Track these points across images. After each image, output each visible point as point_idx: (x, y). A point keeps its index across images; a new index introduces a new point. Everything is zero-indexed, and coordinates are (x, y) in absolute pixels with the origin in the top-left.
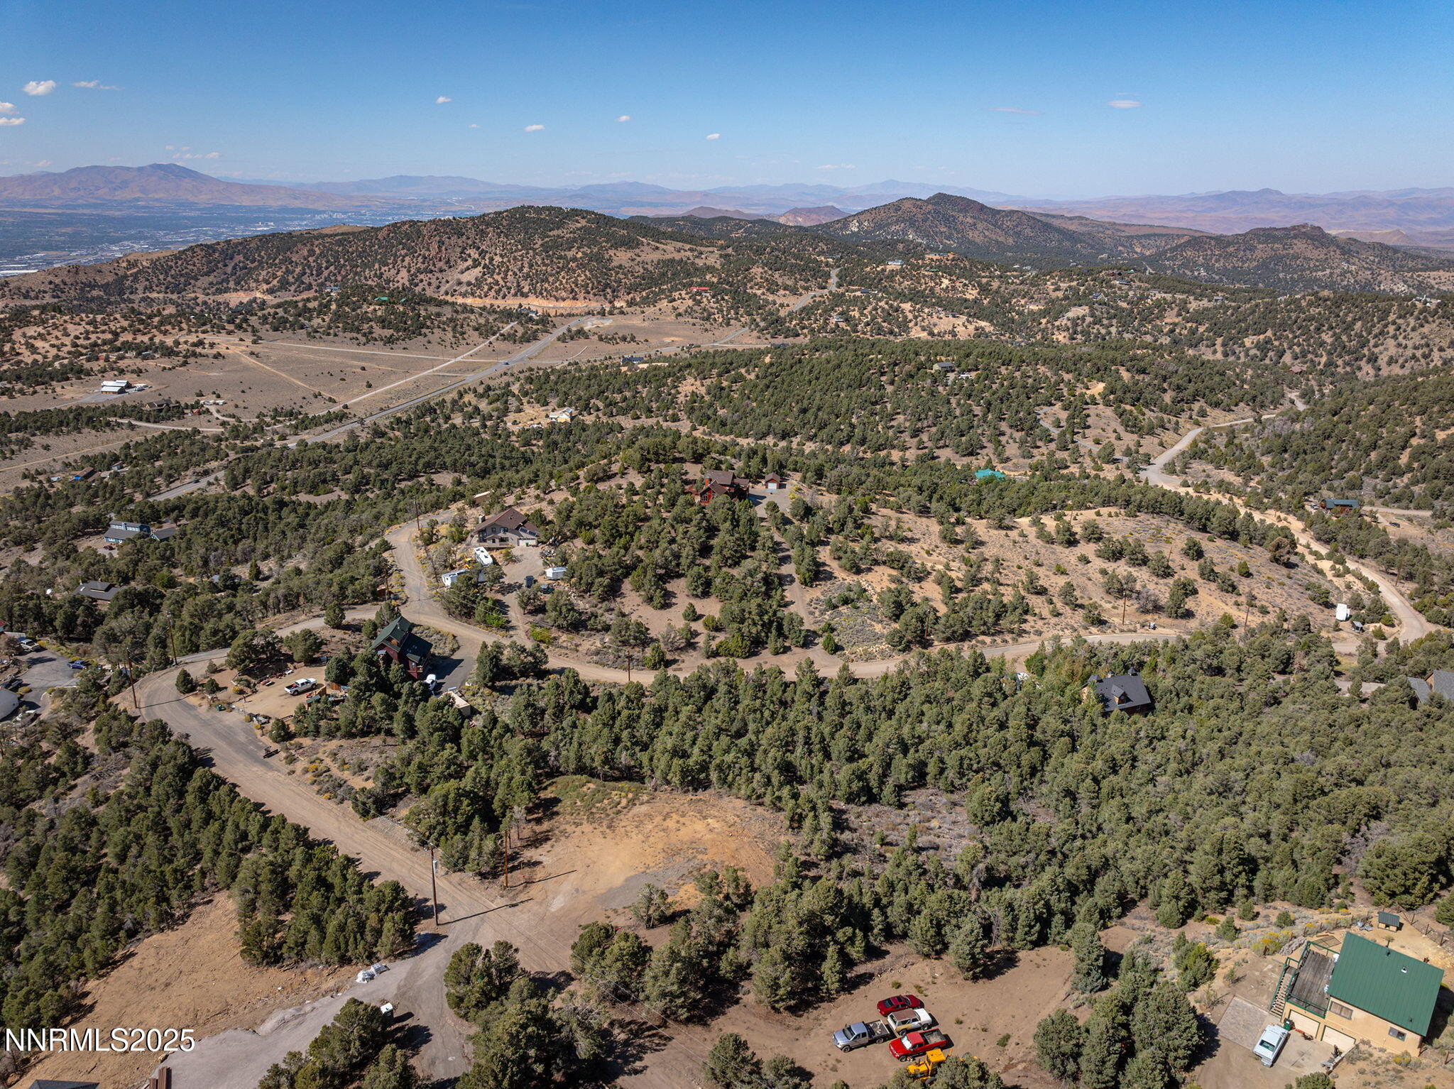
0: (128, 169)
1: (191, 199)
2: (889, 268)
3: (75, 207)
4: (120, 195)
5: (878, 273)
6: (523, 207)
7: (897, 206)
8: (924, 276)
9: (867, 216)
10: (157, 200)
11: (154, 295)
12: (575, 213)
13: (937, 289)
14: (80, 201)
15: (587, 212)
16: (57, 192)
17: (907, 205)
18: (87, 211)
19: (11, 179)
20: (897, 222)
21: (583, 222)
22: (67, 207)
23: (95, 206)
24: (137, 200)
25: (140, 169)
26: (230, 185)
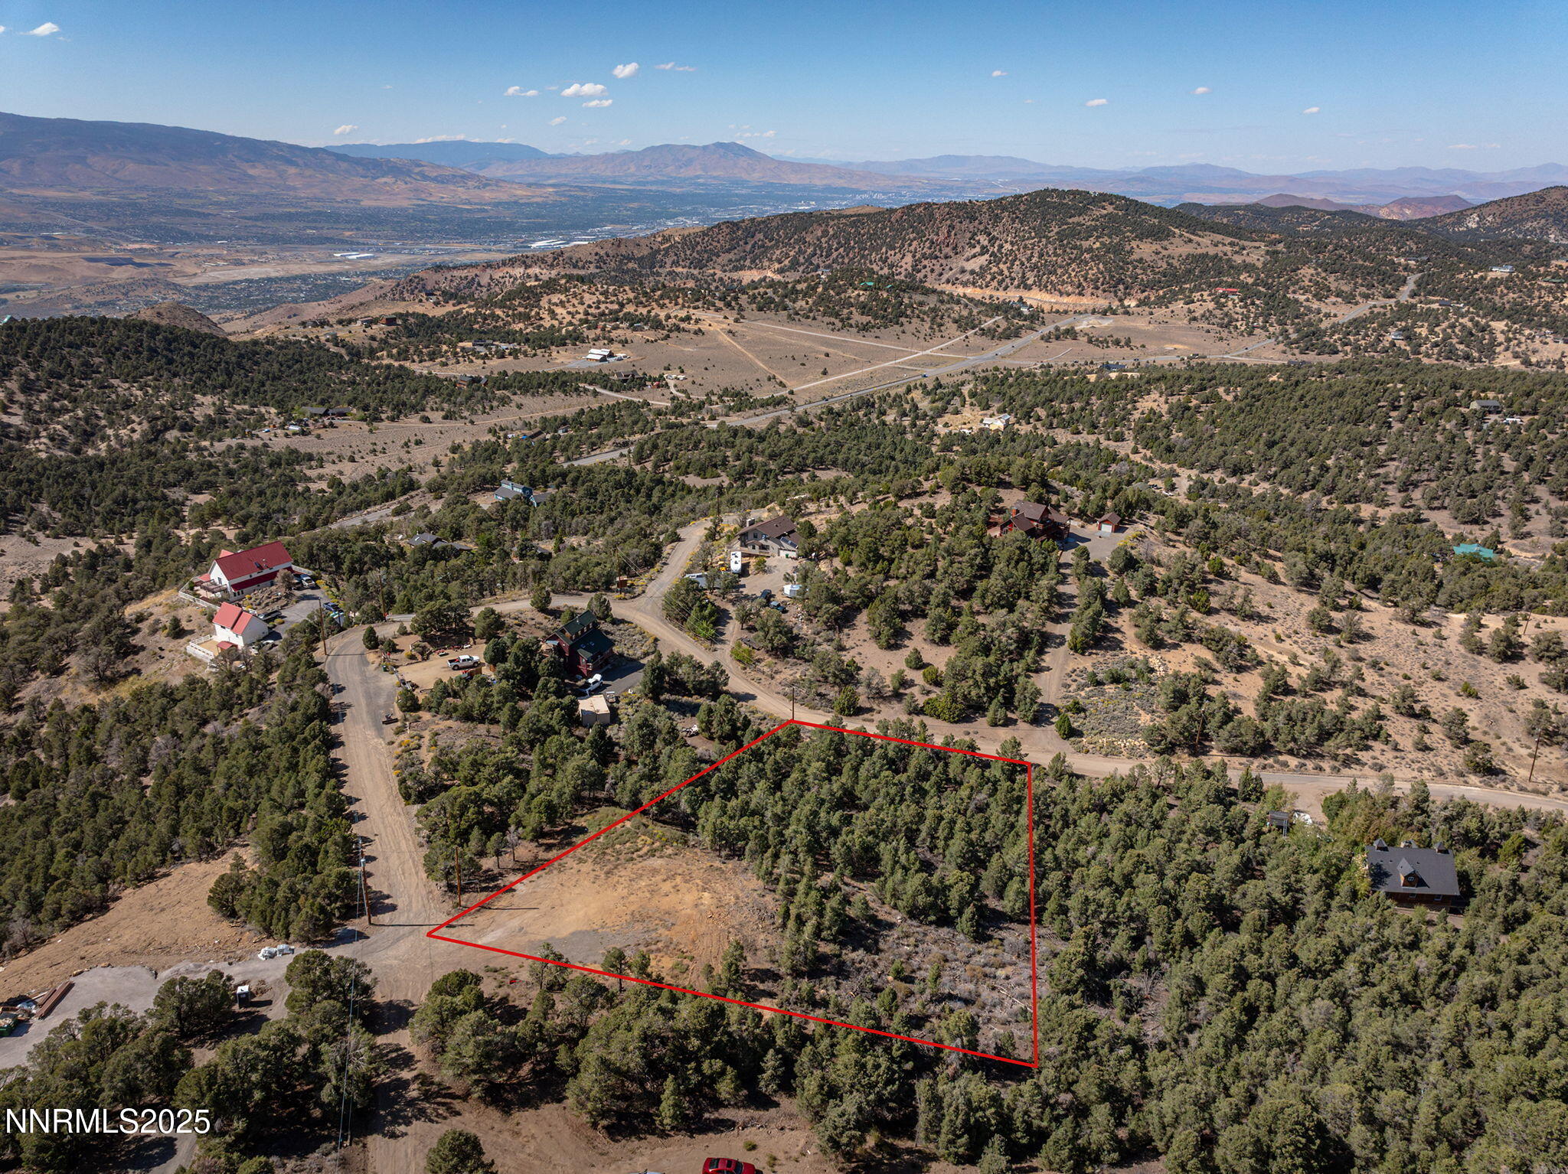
0: (695, 147)
1: (744, 176)
2: (1491, 275)
3: (644, 184)
4: (685, 173)
5: (1475, 281)
6: (1046, 190)
7: (1539, 197)
8: (1541, 288)
9: (1494, 209)
10: (714, 178)
11: (679, 270)
12: (1104, 198)
13: (1556, 305)
14: (650, 178)
15: (1117, 197)
16: (633, 169)
17: (1556, 196)
18: (654, 188)
19: (597, 157)
20: (1535, 218)
21: (1110, 209)
22: (639, 183)
23: (663, 183)
24: (698, 177)
25: (705, 148)
26: (780, 164)
